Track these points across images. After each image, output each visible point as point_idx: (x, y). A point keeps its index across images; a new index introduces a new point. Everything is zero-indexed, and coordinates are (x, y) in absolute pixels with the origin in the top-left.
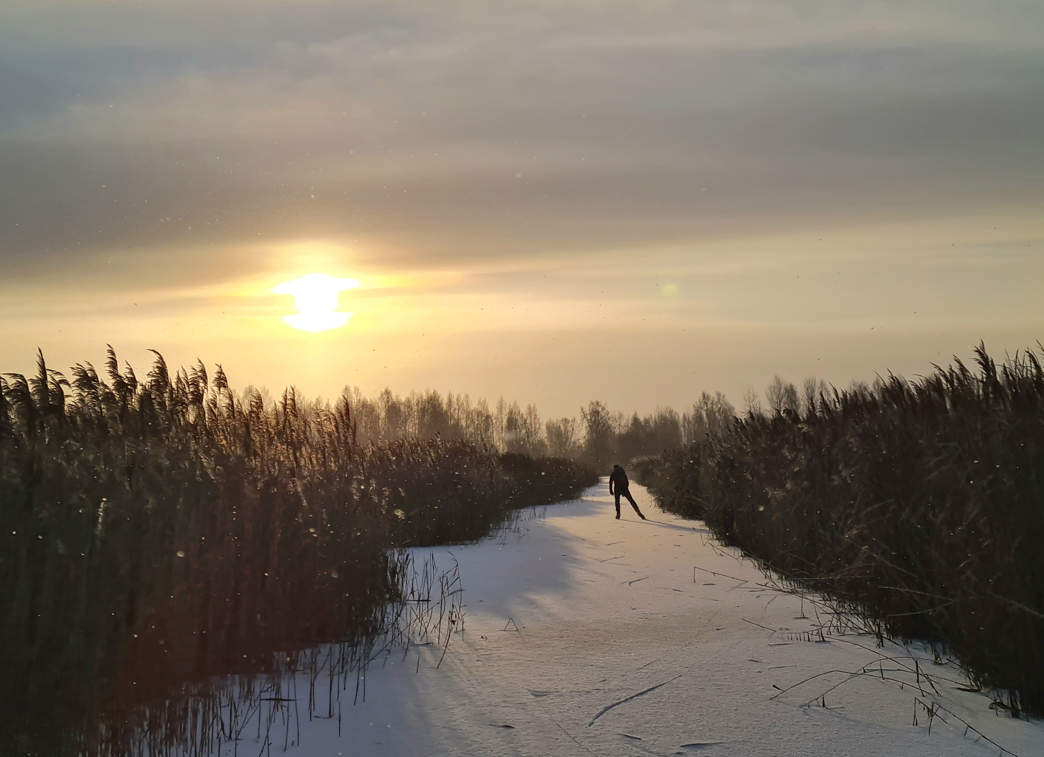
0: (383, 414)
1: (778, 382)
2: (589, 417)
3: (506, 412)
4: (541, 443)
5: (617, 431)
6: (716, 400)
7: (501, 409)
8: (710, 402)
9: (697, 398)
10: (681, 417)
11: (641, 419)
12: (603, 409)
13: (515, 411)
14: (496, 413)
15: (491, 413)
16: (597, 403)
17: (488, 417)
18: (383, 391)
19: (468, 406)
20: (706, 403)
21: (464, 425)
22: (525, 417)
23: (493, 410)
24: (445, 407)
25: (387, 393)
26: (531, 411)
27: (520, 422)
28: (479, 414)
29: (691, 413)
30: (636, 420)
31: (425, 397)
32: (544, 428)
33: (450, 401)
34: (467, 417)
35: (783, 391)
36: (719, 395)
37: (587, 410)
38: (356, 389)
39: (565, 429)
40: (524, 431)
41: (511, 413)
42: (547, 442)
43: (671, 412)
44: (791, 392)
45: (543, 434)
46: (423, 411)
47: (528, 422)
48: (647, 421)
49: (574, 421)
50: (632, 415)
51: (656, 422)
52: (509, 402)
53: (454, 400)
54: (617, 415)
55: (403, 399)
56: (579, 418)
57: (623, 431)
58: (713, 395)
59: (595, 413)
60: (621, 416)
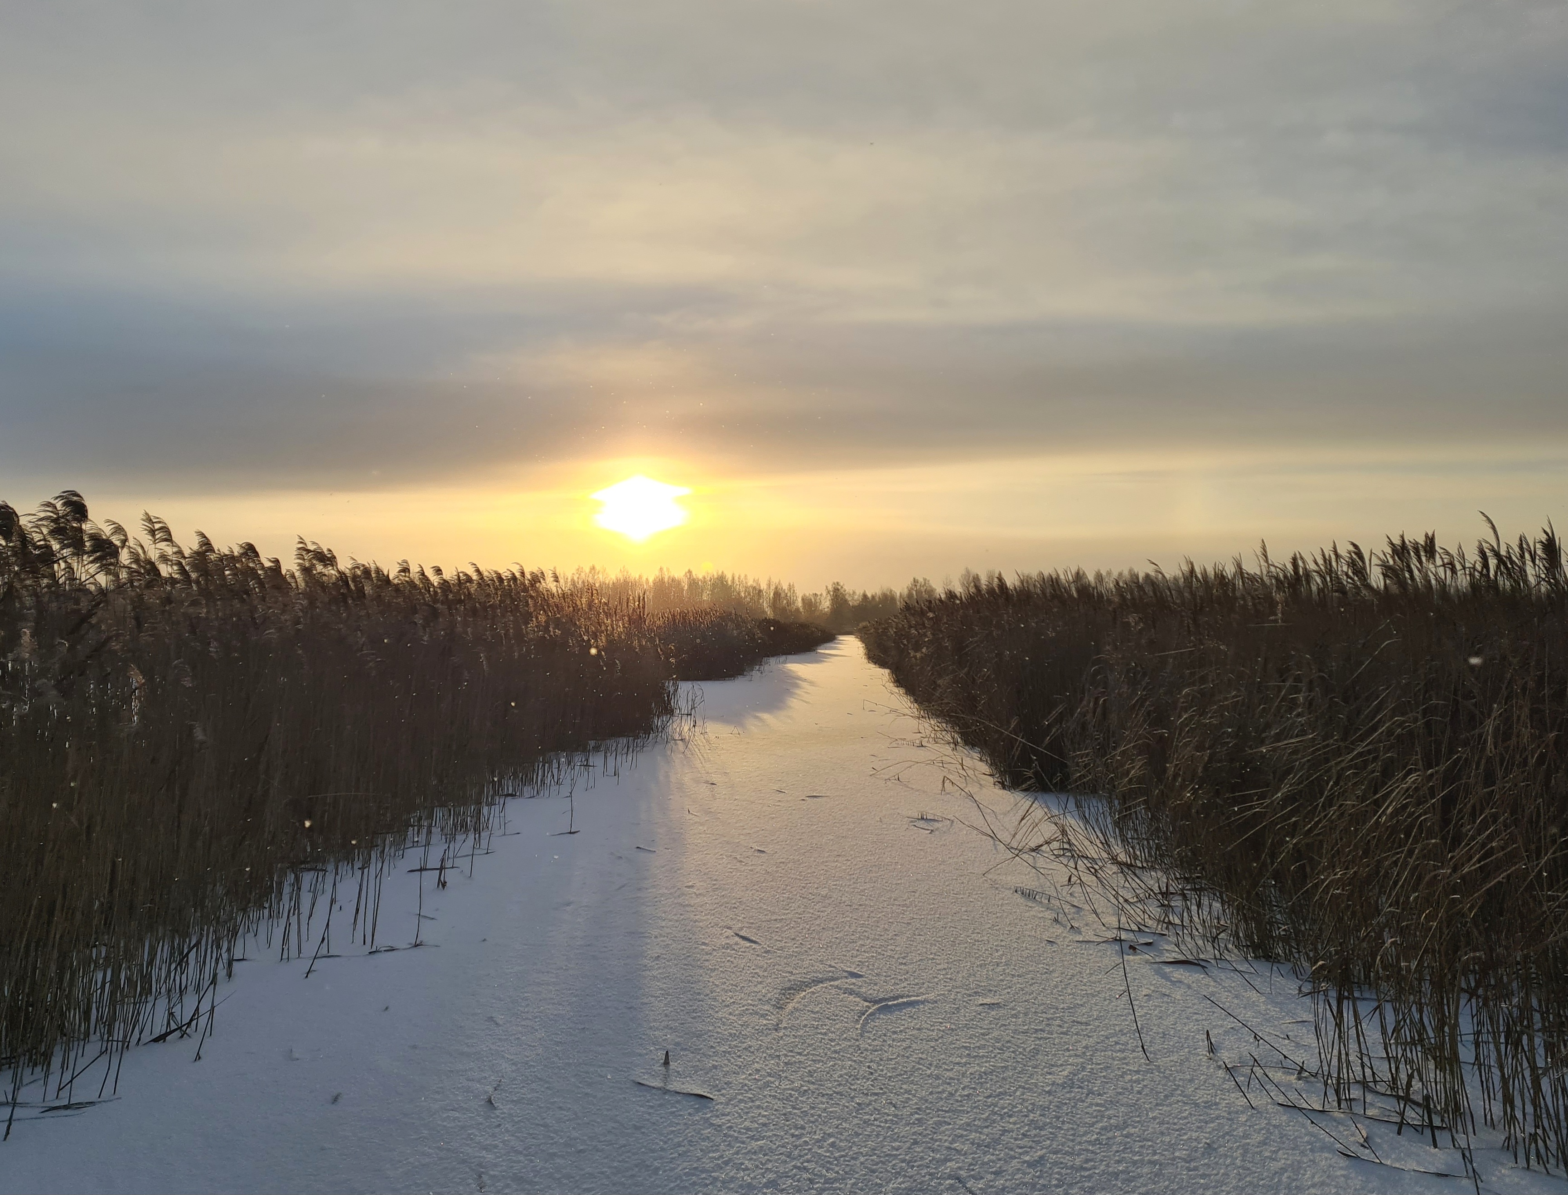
0: (686, 588)
1: (968, 572)
2: (832, 593)
3: (773, 587)
4: (797, 610)
5: (851, 604)
6: (923, 584)
7: (769, 585)
8: (919, 585)
9: (909, 582)
10: (898, 594)
11: (869, 595)
12: (842, 587)
13: (779, 587)
14: (766, 588)
15: (762, 588)
16: (838, 583)
17: (760, 591)
18: (687, 570)
19: (746, 583)
20: (916, 586)
21: (743, 595)
22: (786, 591)
23: (763, 586)
24: (730, 583)
25: (690, 572)
26: (790, 587)
27: (783, 595)
28: (754, 588)
29: (906, 592)
30: (865, 596)
31: (716, 576)
32: (800, 600)
34: (746, 591)
35: (971, 578)
36: (925, 580)
37: (830, 588)
38: (668, 570)
39: (815, 600)
40: (785, 602)
41: (776, 588)
42: (801, 610)
43: (891, 591)
44: (976, 579)
45: (799, 604)
46: (714, 586)
47: (789, 595)
48: (873, 597)
49: (821, 595)
50: (862, 592)
51: (879, 598)
52: (775, 581)
53: (736, 578)
54: (851, 592)
55: (701, 577)
56: (824, 594)
57: (856, 604)
58: (921, 580)
59: (836, 590)
60: (854, 593)
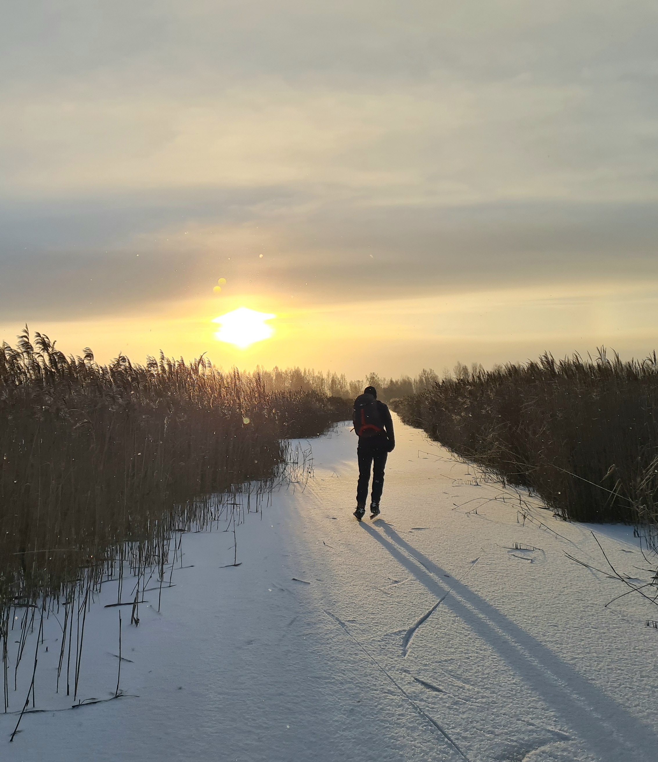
0: (274, 378)
1: (459, 364)
2: (370, 380)
3: (331, 377)
4: (347, 391)
5: (383, 387)
6: (429, 372)
7: (328, 375)
8: (427, 373)
9: (420, 372)
10: (413, 380)
11: (394, 381)
12: (376, 376)
13: (335, 376)
14: (326, 377)
15: (324, 378)
16: (374, 373)
18: (275, 367)
19: (314, 374)
20: (425, 374)
21: (312, 383)
22: (340, 379)
24: (303, 374)
26: (343, 377)
27: (337, 382)
28: (319, 378)
29: (418, 378)
30: (391, 381)
31: (294, 370)
32: (348, 384)
33: (305, 371)
34: (313, 380)
35: (461, 368)
36: (431, 370)
37: (369, 376)
38: (262, 366)
39: (358, 385)
40: (339, 386)
41: (333, 377)
42: (350, 391)
43: (408, 378)
44: (465, 369)
45: (348, 387)
46: (293, 376)
47: (341, 382)
48: (397, 382)
49: (362, 381)
50: (390, 379)
51: (401, 383)
52: (332, 372)
53: (307, 371)
54: (383, 379)
55: (284, 371)
56: (365, 381)
57: (386, 386)
58: (428, 370)
59: (372, 378)
60: (385, 379)
